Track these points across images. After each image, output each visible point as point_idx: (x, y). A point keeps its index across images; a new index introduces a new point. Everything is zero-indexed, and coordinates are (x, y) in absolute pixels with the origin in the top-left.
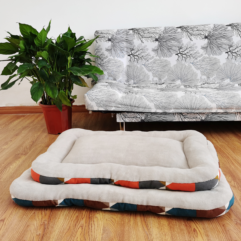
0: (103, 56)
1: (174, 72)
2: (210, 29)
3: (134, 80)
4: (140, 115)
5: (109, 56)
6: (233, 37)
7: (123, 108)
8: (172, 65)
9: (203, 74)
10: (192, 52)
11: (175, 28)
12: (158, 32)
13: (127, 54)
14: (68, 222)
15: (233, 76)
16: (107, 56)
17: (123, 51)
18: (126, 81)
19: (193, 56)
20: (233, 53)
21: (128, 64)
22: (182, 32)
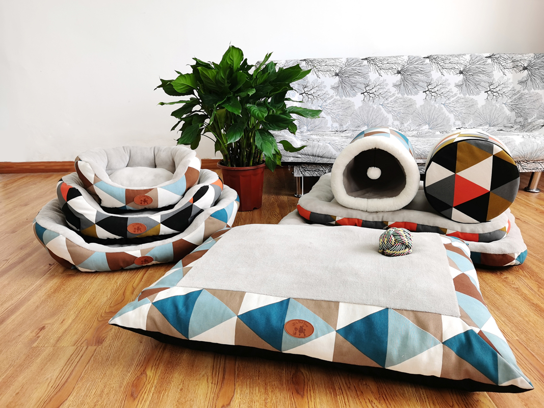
1: (359, 116)
2: (404, 62)
3: (307, 126)
4: (324, 167)
6: (432, 73)
7: (304, 159)
8: (356, 107)
9: (395, 119)
10: (382, 91)
11: (360, 60)
12: (338, 64)
15: (432, 122)
19: (383, 96)
20: (432, 92)
22: (369, 65)
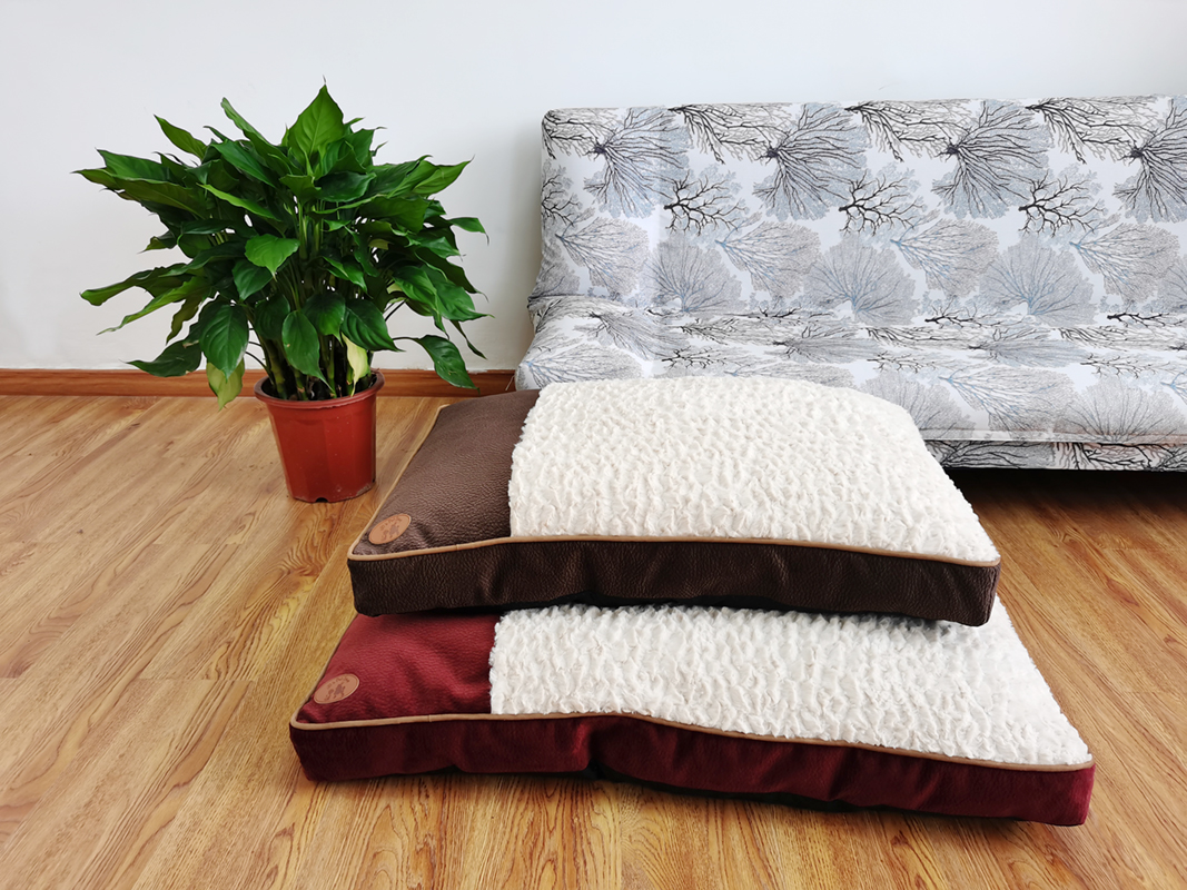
0: (576, 207)
1: (831, 272)
2: (968, 120)
3: (683, 296)
5: (597, 211)
6: (1050, 153)
8: (824, 248)
9: (934, 285)
10: (900, 203)
11: (842, 112)
12: (778, 122)
13: (661, 201)
14: (505, 843)
15: (1039, 295)
16: (588, 211)
17: (648, 192)
18: (654, 300)
19: (903, 217)
20: (1046, 210)
21: (665, 239)
22: (865, 127)
